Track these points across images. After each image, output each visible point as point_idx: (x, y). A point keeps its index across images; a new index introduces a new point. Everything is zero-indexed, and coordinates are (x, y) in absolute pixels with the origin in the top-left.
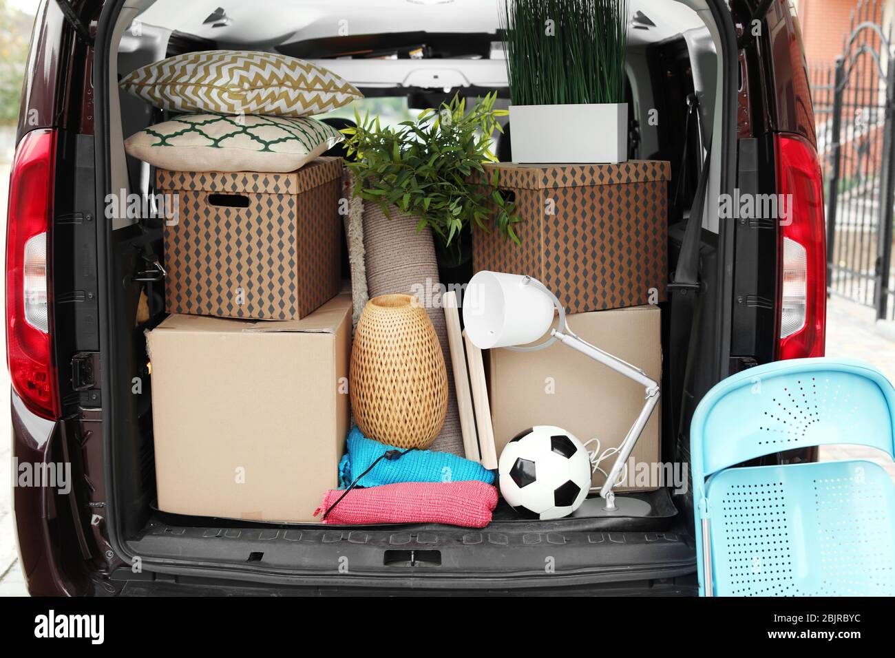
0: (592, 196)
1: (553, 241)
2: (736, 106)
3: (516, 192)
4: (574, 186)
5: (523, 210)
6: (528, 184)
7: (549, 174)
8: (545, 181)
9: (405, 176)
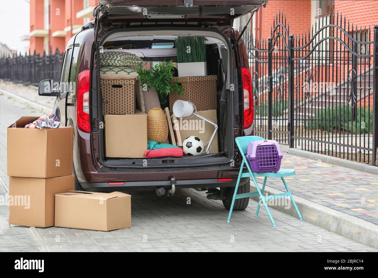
0: (200, 84)
1: (192, 94)
2: (232, 62)
3: (182, 83)
4: (196, 81)
5: (184, 87)
6: (185, 81)
7: (190, 78)
8: (190, 80)
9: (155, 81)
